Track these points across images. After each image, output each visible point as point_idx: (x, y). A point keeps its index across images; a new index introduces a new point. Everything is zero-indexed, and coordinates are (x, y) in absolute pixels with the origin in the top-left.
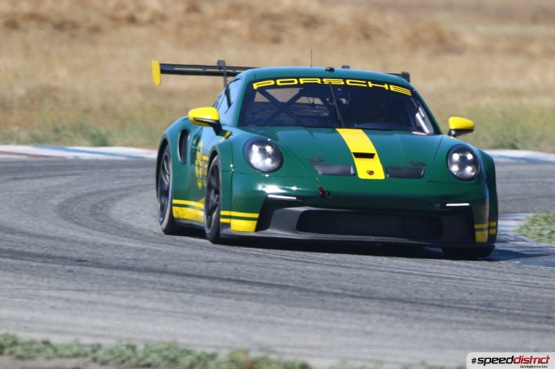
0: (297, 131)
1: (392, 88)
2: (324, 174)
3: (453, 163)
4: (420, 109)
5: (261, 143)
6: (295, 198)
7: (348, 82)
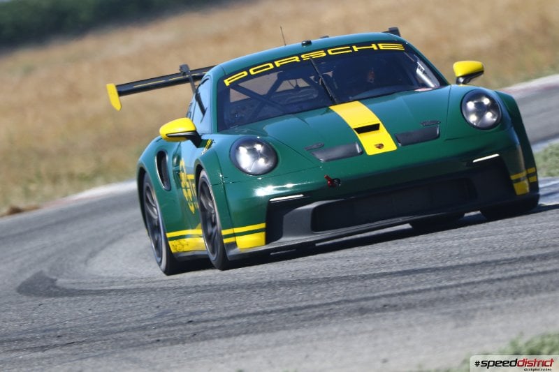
0: (286, 120)
1: (381, 46)
2: (328, 161)
3: (469, 113)
4: (419, 63)
5: (249, 143)
6: (301, 195)
7: (330, 52)
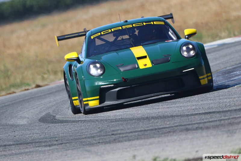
1: (155, 23)
4: (170, 30)
7: (134, 25)
